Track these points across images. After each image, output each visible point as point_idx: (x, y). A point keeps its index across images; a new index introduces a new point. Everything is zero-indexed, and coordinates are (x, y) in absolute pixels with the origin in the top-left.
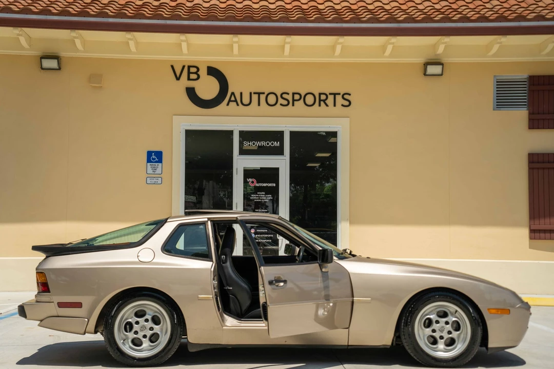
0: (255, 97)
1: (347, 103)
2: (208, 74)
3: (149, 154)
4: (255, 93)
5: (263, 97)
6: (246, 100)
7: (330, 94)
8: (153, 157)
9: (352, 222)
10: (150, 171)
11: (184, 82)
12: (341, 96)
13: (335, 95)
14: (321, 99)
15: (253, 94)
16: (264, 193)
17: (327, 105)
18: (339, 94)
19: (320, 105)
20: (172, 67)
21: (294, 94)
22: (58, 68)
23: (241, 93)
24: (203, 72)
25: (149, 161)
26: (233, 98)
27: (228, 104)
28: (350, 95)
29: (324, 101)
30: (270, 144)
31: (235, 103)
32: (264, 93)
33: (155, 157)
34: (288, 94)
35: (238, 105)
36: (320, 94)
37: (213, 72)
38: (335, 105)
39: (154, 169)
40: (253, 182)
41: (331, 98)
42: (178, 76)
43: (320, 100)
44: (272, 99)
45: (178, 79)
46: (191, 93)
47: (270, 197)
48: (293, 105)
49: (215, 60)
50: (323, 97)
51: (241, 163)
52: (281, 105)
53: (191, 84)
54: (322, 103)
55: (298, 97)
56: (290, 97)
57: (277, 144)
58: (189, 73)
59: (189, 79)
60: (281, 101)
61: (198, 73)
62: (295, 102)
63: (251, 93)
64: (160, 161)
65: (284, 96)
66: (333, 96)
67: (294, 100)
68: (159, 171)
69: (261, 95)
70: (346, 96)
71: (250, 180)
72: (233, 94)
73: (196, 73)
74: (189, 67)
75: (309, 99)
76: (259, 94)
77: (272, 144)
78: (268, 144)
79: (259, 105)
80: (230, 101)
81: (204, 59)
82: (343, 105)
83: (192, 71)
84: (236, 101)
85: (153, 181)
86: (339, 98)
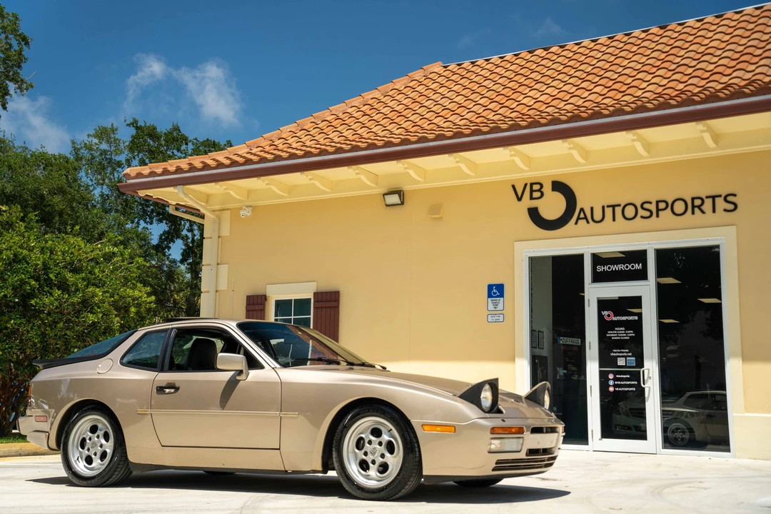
0: (609, 212)
1: (731, 207)
2: (553, 190)
3: (490, 287)
4: (608, 206)
5: (618, 210)
6: (598, 216)
7: (707, 197)
8: (494, 291)
10: (491, 307)
11: (527, 203)
12: (722, 198)
13: (714, 198)
14: (695, 205)
15: (606, 208)
16: (623, 329)
17: (703, 212)
18: (720, 196)
19: (693, 213)
20: (513, 186)
21: (658, 202)
22: (400, 202)
23: (592, 209)
24: (547, 188)
25: (490, 296)
26: (582, 215)
27: (576, 223)
28: (735, 195)
29: (699, 207)
30: (630, 267)
31: (585, 221)
32: (619, 205)
33: (496, 291)
34: (651, 203)
35: (588, 222)
36: (693, 199)
37: (559, 186)
38: (714, 211)
39: (496, 305)
40: (609, 316)
41: (708, 202)
42: (520, 195)
43: (693, 207)
44: (630, 212)
45: (519, 199)
46: (534, 214)
47: (631, 333)
48: (658, 216)
49: (559, 173)
50: (698, 202)
51: (594, 292)
52: (642, 217)
53: (534, 204)
54: (696, 210)
55: (663, 206)
56: (653, 207)
57: (638, 267)
58: (532, 191)
59: (532, 198)
60: (641, 212)
61: (542, 190)
62: (660, 212)
63: (603, 207)
64: (502, 295)
65: (646, 206)
66: (711, 200)
67: (658, 210)
68: (500, 307)
69: (616, 208)
70: (730, 198)
71: (605, 313)
72: (582, 210)
73: (539, 190)
74: (532, 185)
75: (679, 207)
76: (614, 207)
77: (633, 267)
78: (627, 267)
79: (614, 220)
80: (579, 218)
81: (547, 174)
82: (725, 210)
83: (535, 189)
84: (585, 218)
85: (494, 318)
86: (720, 202)
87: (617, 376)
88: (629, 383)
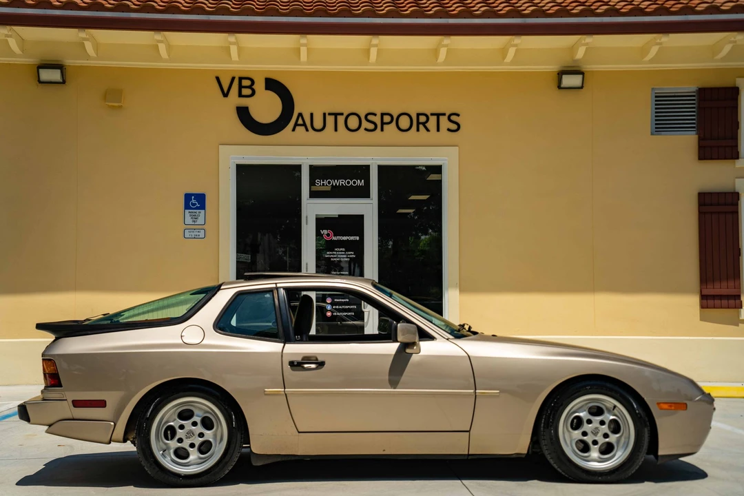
0: (330, 120)
1: (454, 127)
2: (266, 89)
3: (188, 197)
4: (330, 114)
5: (341, 119)
6: (318, 123)
7: (432, 114)
8: (193, 201)
9: (463, 289)
10: (189, 220)
11: (234, 100)
12: (446, 117)
13: (438, 115)
14: (420, 121)
15: (327, 116)
16: (344, 249)
17: (428, 130)
18: (444, 114)
19: (418, 130)
20: (218, 78)
21: (383, 115)
22: (61, 81)
23: (312, 115)
24: (260, 86)
25: (187, 207)
26: (300, 121)
27: (294, 130)
28: (458, 115)
29: (424, 124)
30: (351, 183)
31: (303, 128)
32: (342, 114)
33: (195, 202)
34: (375, 115)
35: (307, 130)
36: (418, 115)
37: (273, 85)
38: (438, 130)
39: (195, 218)
40: (328, 235)
41: (433, 120)
42: (226, 91)
43: (418, 123)
44: (353, 123)
45: (226, 95)
46: (243, 114)
47: (352, 255)
48: (382, 130)
49: (275, 68)
50: (423, 119)
51: (313, 209)
52: (366, 129)
53: (244, 102)
54: (421, 126)
55: (387, 119)
56: (377, 120)
57: (360, 183)
58: (241, 87)
59: (240, 95)
60: (365, 124)
61: (253, 87)
62: (385, 126)
63: (324, 114)
64: (203, 207)
65: (370, 117)
66: (435, 117)
67: (383, 123)
68: (200, 221)
69: (339, 117)
70: (453, 118)
71: (325, 232)
72: (300, 115)
73: (250, 87)
74: (241, 79)
75: (404, 123)
76: (336, 115)
77: (354, 183)
78: (348, 183)
79: (336, 130)
80: (296, 124)
81: (260, 68)
82: (449, 130)
83: (244, 84)
84: (304, 124)
85: (193, 234)
86: (443, 120)
87: (336, 300)
88: (347, 307)
